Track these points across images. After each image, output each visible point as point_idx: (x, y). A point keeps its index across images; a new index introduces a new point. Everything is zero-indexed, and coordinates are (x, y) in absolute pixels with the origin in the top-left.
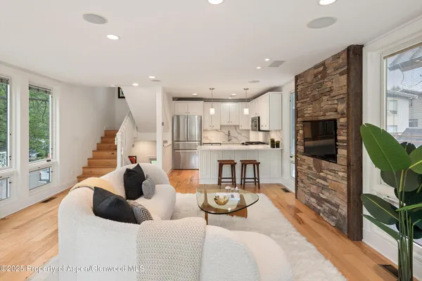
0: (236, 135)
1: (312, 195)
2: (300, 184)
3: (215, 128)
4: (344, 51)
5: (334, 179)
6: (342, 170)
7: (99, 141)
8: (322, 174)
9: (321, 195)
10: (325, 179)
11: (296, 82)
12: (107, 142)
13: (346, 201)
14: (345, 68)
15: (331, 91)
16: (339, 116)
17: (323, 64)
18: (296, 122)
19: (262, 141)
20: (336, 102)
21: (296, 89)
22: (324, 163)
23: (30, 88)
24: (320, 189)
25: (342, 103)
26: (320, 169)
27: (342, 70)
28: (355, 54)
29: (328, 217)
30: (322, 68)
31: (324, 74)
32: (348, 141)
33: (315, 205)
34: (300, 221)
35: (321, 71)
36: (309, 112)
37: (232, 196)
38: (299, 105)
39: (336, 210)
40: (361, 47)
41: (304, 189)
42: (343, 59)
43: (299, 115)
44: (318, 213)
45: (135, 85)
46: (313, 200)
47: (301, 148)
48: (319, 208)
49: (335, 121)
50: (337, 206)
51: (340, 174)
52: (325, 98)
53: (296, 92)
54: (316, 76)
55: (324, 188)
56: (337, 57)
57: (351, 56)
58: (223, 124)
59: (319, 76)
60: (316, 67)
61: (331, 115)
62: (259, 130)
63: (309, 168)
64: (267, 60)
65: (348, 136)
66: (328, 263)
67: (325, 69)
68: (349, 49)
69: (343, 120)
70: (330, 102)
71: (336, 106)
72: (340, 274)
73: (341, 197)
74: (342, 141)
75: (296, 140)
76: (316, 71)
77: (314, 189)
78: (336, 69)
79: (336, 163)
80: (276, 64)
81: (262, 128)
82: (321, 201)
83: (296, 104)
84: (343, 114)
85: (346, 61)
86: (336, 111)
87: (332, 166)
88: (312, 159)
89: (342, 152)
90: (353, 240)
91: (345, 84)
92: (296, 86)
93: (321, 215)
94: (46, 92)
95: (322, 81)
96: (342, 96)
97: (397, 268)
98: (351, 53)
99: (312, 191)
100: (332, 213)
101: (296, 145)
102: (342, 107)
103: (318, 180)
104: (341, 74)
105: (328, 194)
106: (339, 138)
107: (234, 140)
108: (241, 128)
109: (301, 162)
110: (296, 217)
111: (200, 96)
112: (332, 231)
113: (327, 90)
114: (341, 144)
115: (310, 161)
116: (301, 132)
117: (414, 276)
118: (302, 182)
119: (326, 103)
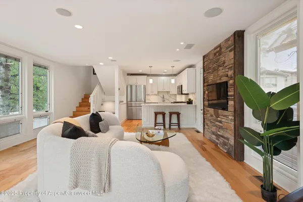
0: (168, 98)
1: (213, 133)
2: (206, 127)
3: (154, 93)
4: (232, 36)
5: (227, 121)
6: (231, 115)
7: (80, 101)
8: (219, 119)
9: (218, 133)
10: (220, 122)
11: (204, 60)
12: (85, 102)
13: (233, 135)
14: (233, 47)
15: (224, 63)
16: (229, 79)
17: (220, 46)
18: (204, 86)
19: (184, 101)
20: (227, 70)
21: (204, 64)
22: (220, 111)
23: (34, 65)
24: (218, 129)
25: (231, 70)
26: (218, 116)
27: (230, 48)
28: (239, 36)
29: (222, 147)
30: (218, 49)
31: (220, 53)
32: (234, 95)
33: (215, 140)
34: (204, 149)
35: (218, 51)
36: (211, 79)
37: (159, 132)
38: (205, 75)
39: (227, 141)
40: (243, 32)
41: (209, 130)
42: (231, 41)
43: (205, 81)
44: (216, 145)
45: (101, 64)
46: (214, 136)
47: (206, 103)
48: (217, 141)
49: (226, 83)
50: (228, 139)
51: (230, 117)
52: (221, 68)
53: (204, 67)
54: (215, 54)
55: (220, 127)
56: (228, 40)
57: (237, 38)
58: (159, 91)
59: (217, 54)
60: (215, 48)
61: (224, 79)
62: (182, 94)
63: (212, 116)
64: (182, 43)
65: (234, 92)
66: (218, 173)
67: (221, 48)
68: (235, 34)
69: (231, 82)
70: (223, 71)
71: (227, 73)
72: (225, 180)
73: (230, 132)
74: (231, 96)
75: (204, 98)
76: (215, 51)
77: (214, 129)
78: (227, 48)
79: (227, 111)
80: (189, 46)
81: (183, 92)
82: (218, 136)
83: (204, 74)
84: (231, 78)
85: (233, 42)
86: (228, 76)
87: (225, 113)
88: (213, 109)
89: (231, 103)
90: (237, 161)
91: (233, 57)
92: (204, 63)
93: (219, 145)
94: (45, 68)
95: (219, 57)
96: (231, 66)
97: (263, 176)
98: (236, 36)
99: (213, 130)
100: (224, 144)
101: (204, 101)
102: (230, 73)
103: (217, 123)
104: (230, 51)
105: (222, 132)
106: (229, 93)
107: (166, 101)
108: (171, 93)
109: (207, 112)
110: (202, 148)
111: (144, 73)
112: (225, 156)
113: (222, 63)
114: (230, 98)
115: (211, 110)
116: (206, 92)
117: (274, 181)
118: (207, 125)
119: (221, 71)
